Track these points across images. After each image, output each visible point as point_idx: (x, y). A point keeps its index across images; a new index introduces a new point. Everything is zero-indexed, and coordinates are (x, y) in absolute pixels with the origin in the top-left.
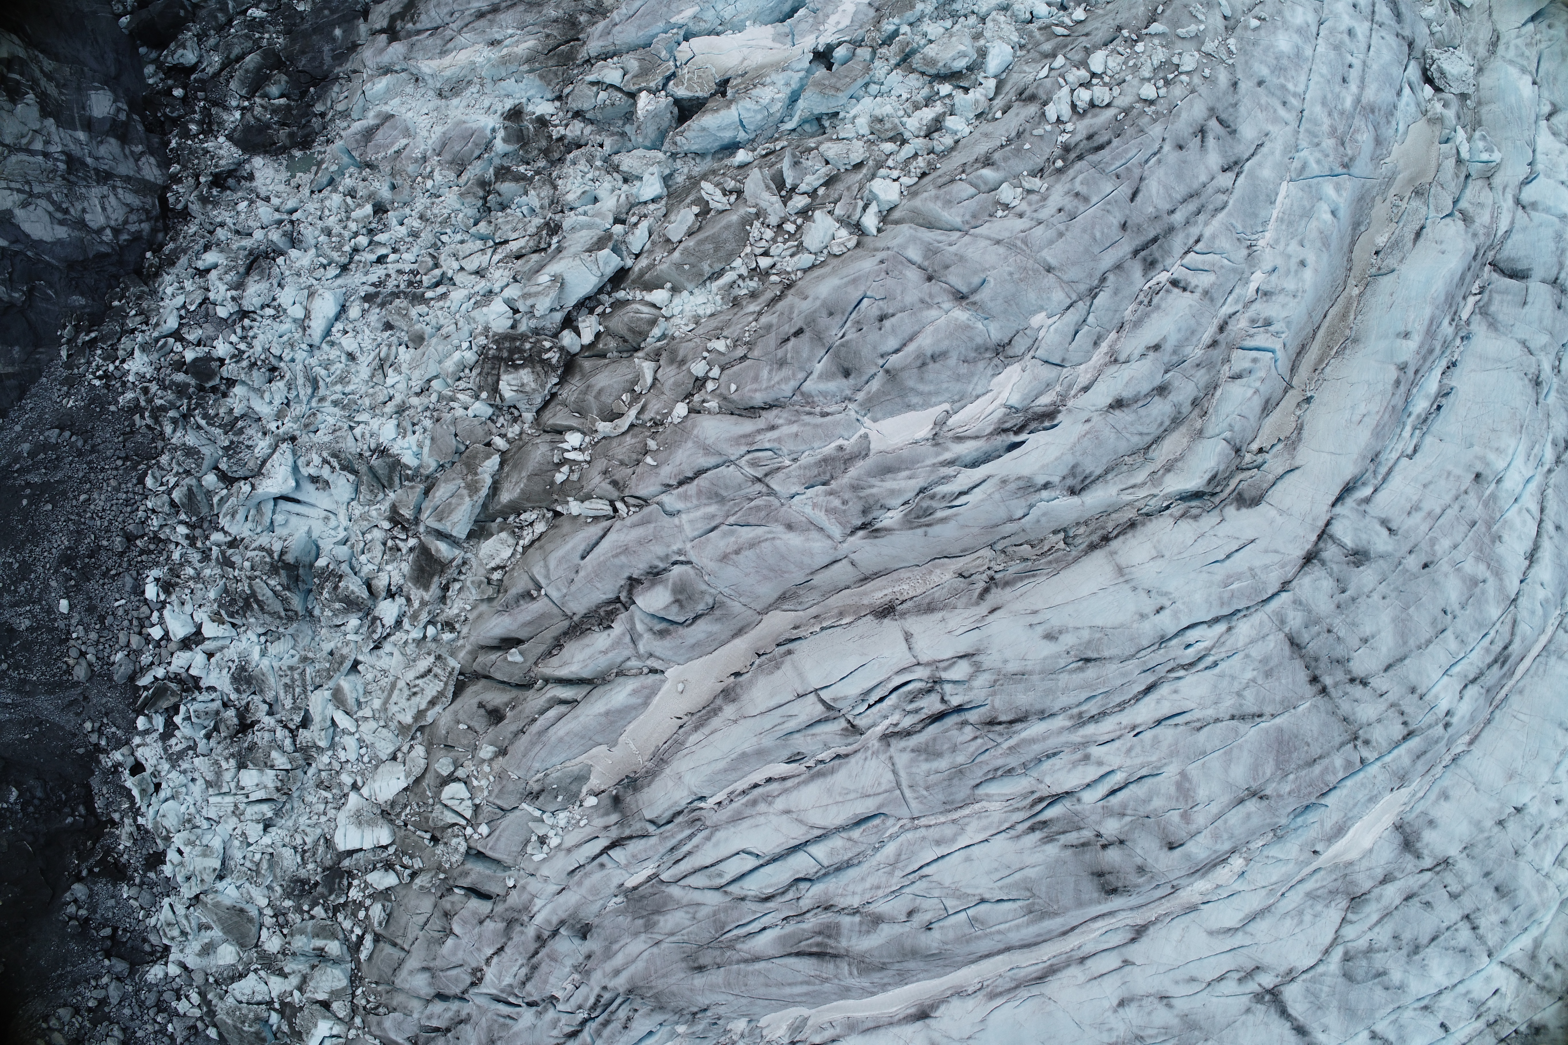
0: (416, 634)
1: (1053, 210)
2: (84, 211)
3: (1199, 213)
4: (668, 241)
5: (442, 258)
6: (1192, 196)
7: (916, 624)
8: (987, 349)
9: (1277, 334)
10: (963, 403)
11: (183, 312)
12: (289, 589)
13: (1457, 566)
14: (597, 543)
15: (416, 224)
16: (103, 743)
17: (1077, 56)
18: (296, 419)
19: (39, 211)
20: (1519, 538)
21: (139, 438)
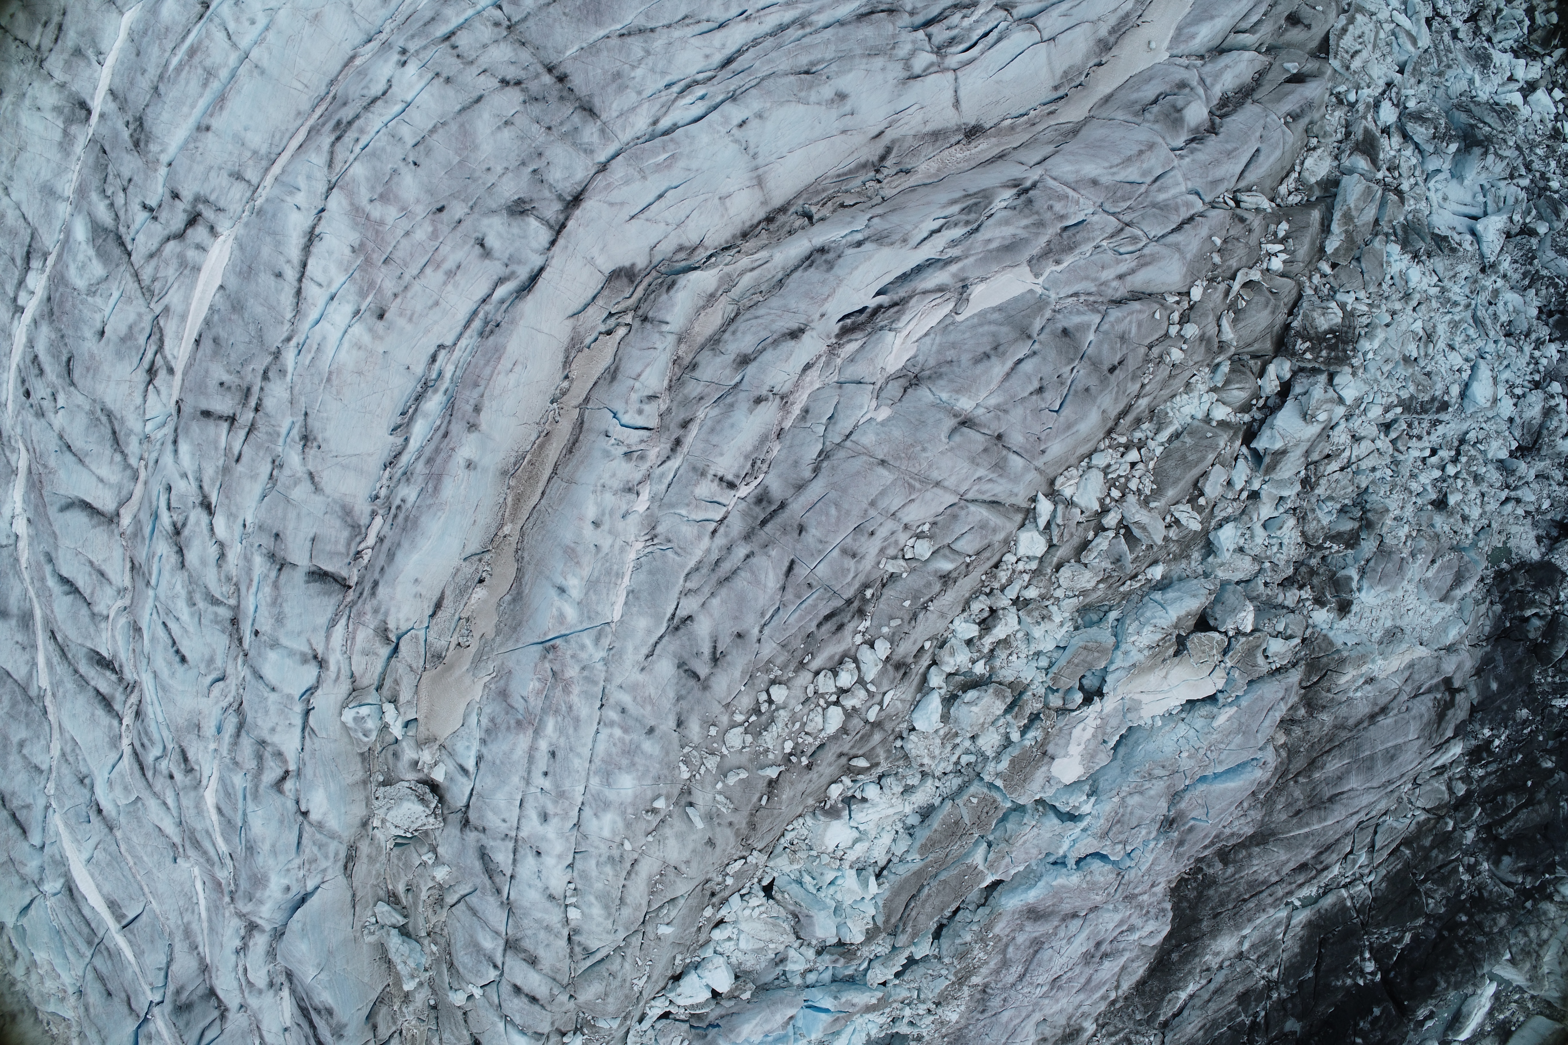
0: (1363, 94)
1: (877, 534)
3: (717, 563)
4: (1223, 465)
5: (1390, 451)
6: (727, 579)
7: (947, 118)
8: (930, 377)
9: (619, 443)
10: (942, 325)
12: (1471, 125)
13: (405, 212)
14: (1247, 165)
15: (1413, 486)
17: (854, 723)
18: (1483, 289)
20: (330, 253)
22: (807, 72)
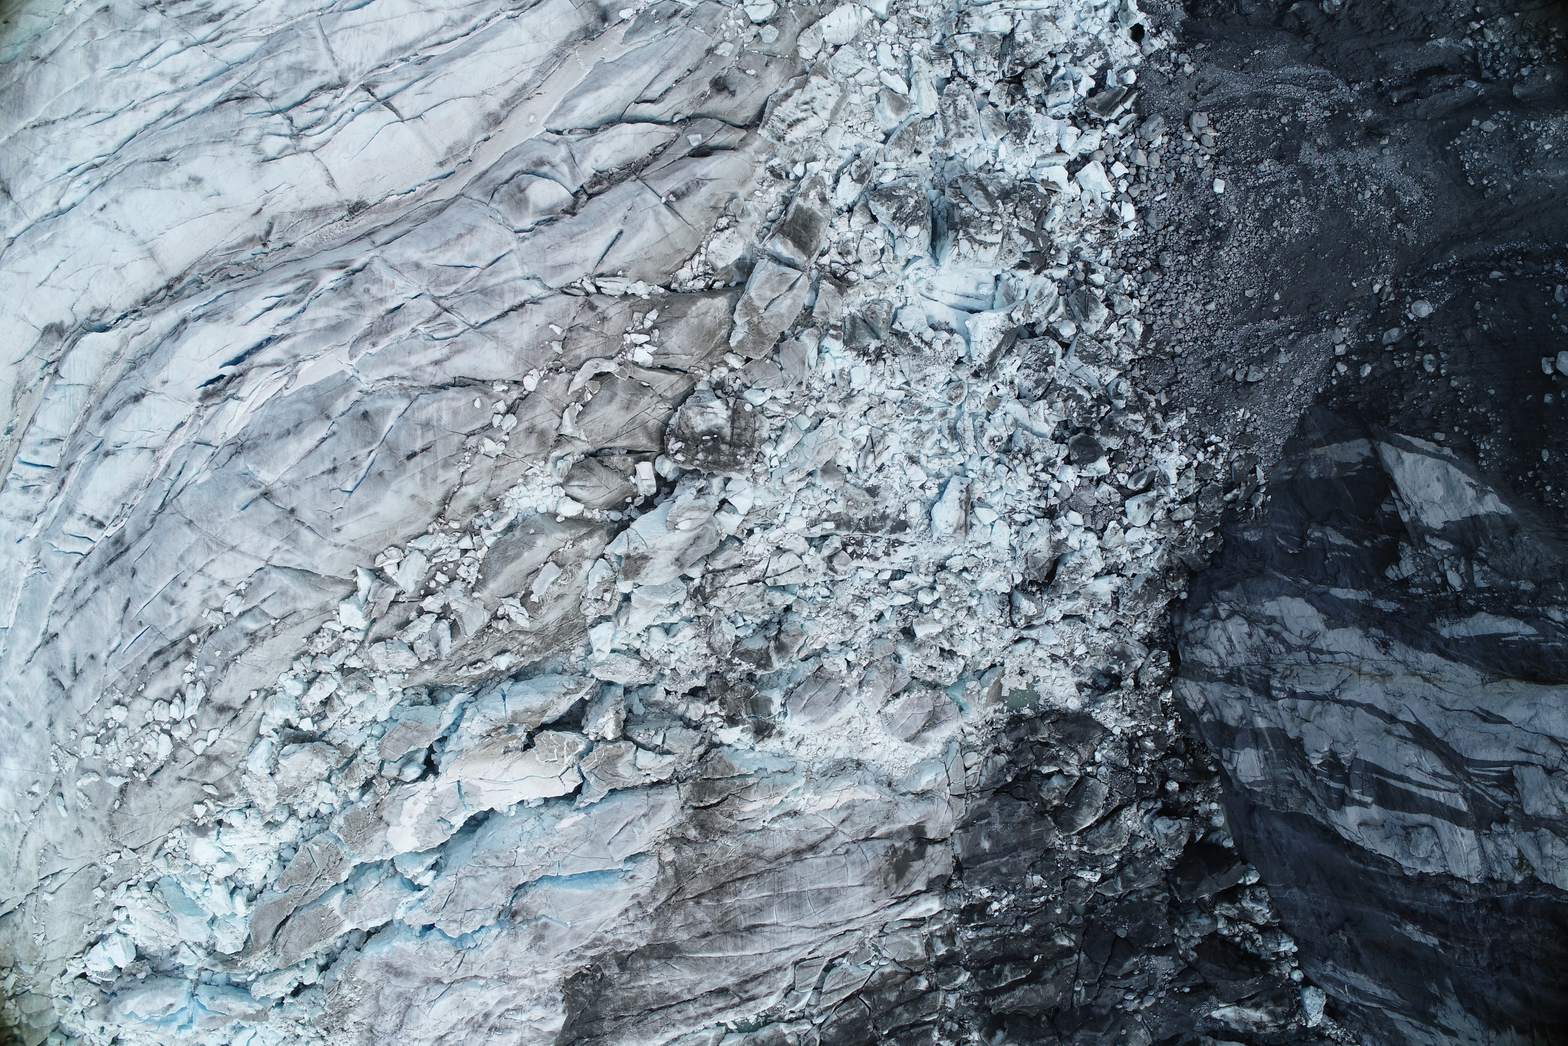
0: (814, 167)
1: (190, 585)
2: (1250, 635)
3: (76, 591)
4: (560, 565)
5: (822, 567)
6: (81, 607)
7: (325, 196)
8: (249, 447)
9: (17, 478)
10: (273, 399)
11: (1125, 521)
12: (953, 205)
14: (610, 247)
15: (858, 610)
16: (1173, 55)
17: (183, 752)
18: (972, 395)
19: (1297, 630)
21: (1161, 379)
22: (164, 160)
